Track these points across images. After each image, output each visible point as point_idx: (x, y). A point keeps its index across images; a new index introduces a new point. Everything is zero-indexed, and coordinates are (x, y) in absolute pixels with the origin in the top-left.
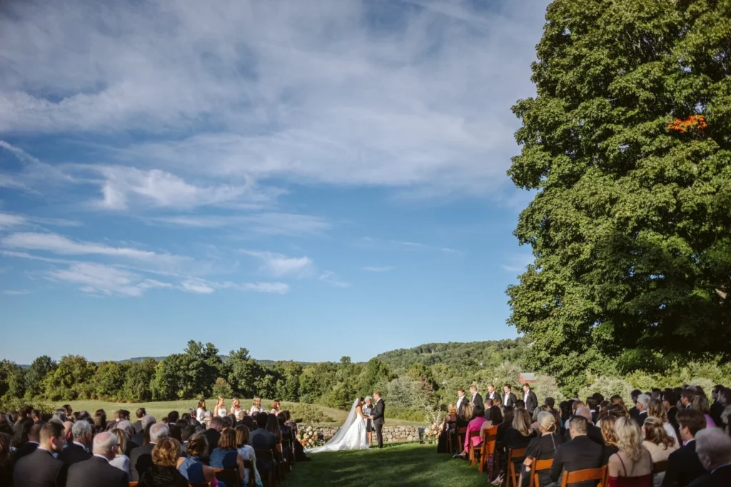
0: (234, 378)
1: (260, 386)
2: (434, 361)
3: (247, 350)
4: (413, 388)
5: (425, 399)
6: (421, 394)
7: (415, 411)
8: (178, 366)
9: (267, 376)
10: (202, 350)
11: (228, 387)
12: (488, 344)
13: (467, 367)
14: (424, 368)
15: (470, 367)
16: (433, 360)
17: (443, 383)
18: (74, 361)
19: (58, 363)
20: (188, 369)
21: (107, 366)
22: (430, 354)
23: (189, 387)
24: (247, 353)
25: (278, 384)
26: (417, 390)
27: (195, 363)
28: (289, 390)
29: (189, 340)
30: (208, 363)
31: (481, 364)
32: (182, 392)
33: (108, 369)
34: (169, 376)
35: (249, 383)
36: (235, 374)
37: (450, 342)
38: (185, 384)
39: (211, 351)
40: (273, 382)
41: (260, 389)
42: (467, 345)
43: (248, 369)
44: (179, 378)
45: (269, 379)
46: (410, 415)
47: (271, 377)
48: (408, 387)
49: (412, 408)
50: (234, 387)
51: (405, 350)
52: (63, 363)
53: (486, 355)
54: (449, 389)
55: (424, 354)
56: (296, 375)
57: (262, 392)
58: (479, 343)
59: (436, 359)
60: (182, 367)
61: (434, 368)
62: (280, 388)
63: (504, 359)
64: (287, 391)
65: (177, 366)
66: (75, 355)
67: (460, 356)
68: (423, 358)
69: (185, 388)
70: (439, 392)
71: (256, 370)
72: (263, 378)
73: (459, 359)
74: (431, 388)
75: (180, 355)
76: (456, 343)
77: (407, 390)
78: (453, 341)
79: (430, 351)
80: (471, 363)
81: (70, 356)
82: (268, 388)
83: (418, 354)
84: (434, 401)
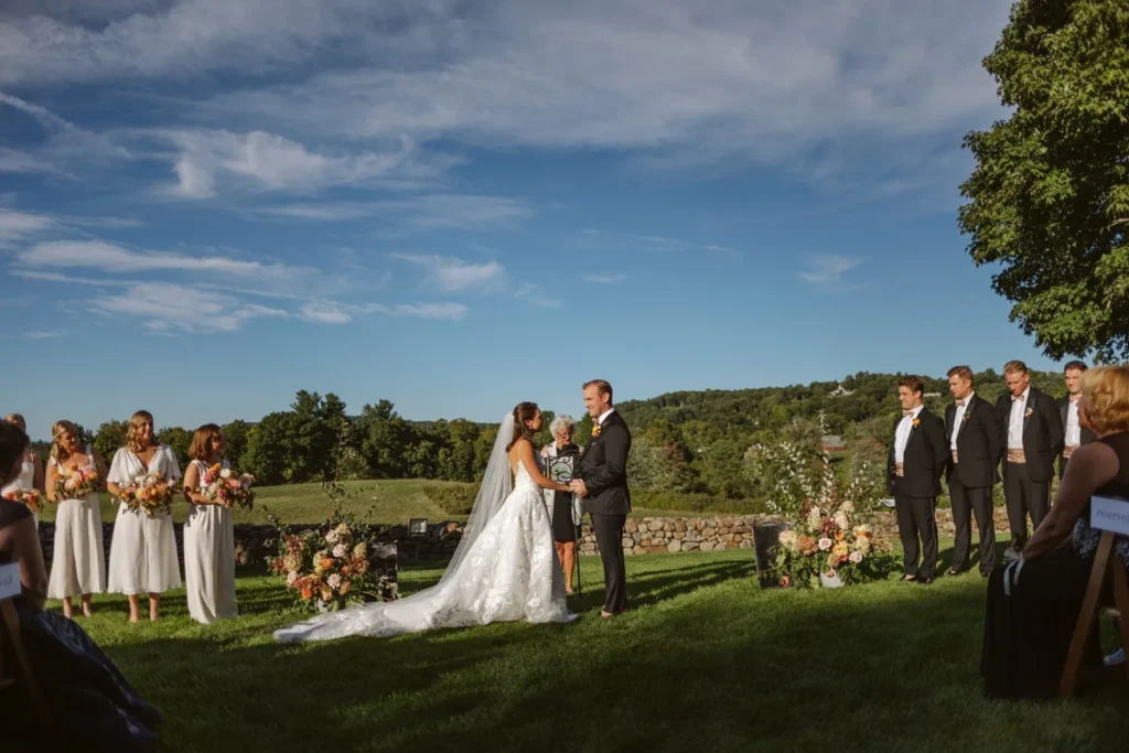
0: (372, 447)
1: (413, 459)
2: (684, 418)
3: (391, 402)
4: (655, 457)
5: (673, 474)
6: (666, 467)
7: (657, 493)
8: (283, 432)
9: (423, 443)
10: (319, 404)
11: (363, 462)
12: (768, 392)
13: (736, 427)
14: (670, 427)
15: (741, 427)
16: (682, 417)
17: (700, 451)
18: (118, 429)
19: (95, 434)
20: (298, 436)
21: (171, 435)
22: (677, 408)
23: (302, 464)
24: (391, 407)
25: (441, 455)
26: (661, 460)
27: (309, 426)
28: (459, 463)
29: (299, 391)
30: (329, 425)
31: (757, 423)
32: (290, 471)
33: (173, 439)
34: (267, 447)
35: (396, 454)
36: (373, 440)
37: (708, 390)
38: (294, 459)
39: (335, 406)
40: (434, 451)
41: (413, 464)
42: (735, 394)
43: (393, 432)
44: (283, 450)
45: (427, 447)
46: (649, 500)
47: (429, 444)
48: (645, 456)
49: (652, 489)
50: (372, 461)
51: (638, 402)
52: (101, 433)
53: (765, 409)
54: (710, 460)
55: (667, 407)
56: (469, 441)
57: (417, 468)
58: (753, 390)
59: (687, 416)
60: (288, 433)
61: (685, 427)
62: (445, 461)
63: (793, 414)
64: (455, 466)
65: (280, 431)
66: (121, 422)
67: (723, 411)
68: (666, 414)
69: (294, 464)
70: (695, 464)
71: (406, 433)
72: (417, 445)
73: (723, 415)
74: (682, 458)
75: (283, 413)
76: (718, 391)
77: (645, 460)
78: (713, 388)
79: (678, 405)
80: (742, 421)
81: (114, 423)
82: (425, 461)
83: (659, 407)
84: (688, 477)
